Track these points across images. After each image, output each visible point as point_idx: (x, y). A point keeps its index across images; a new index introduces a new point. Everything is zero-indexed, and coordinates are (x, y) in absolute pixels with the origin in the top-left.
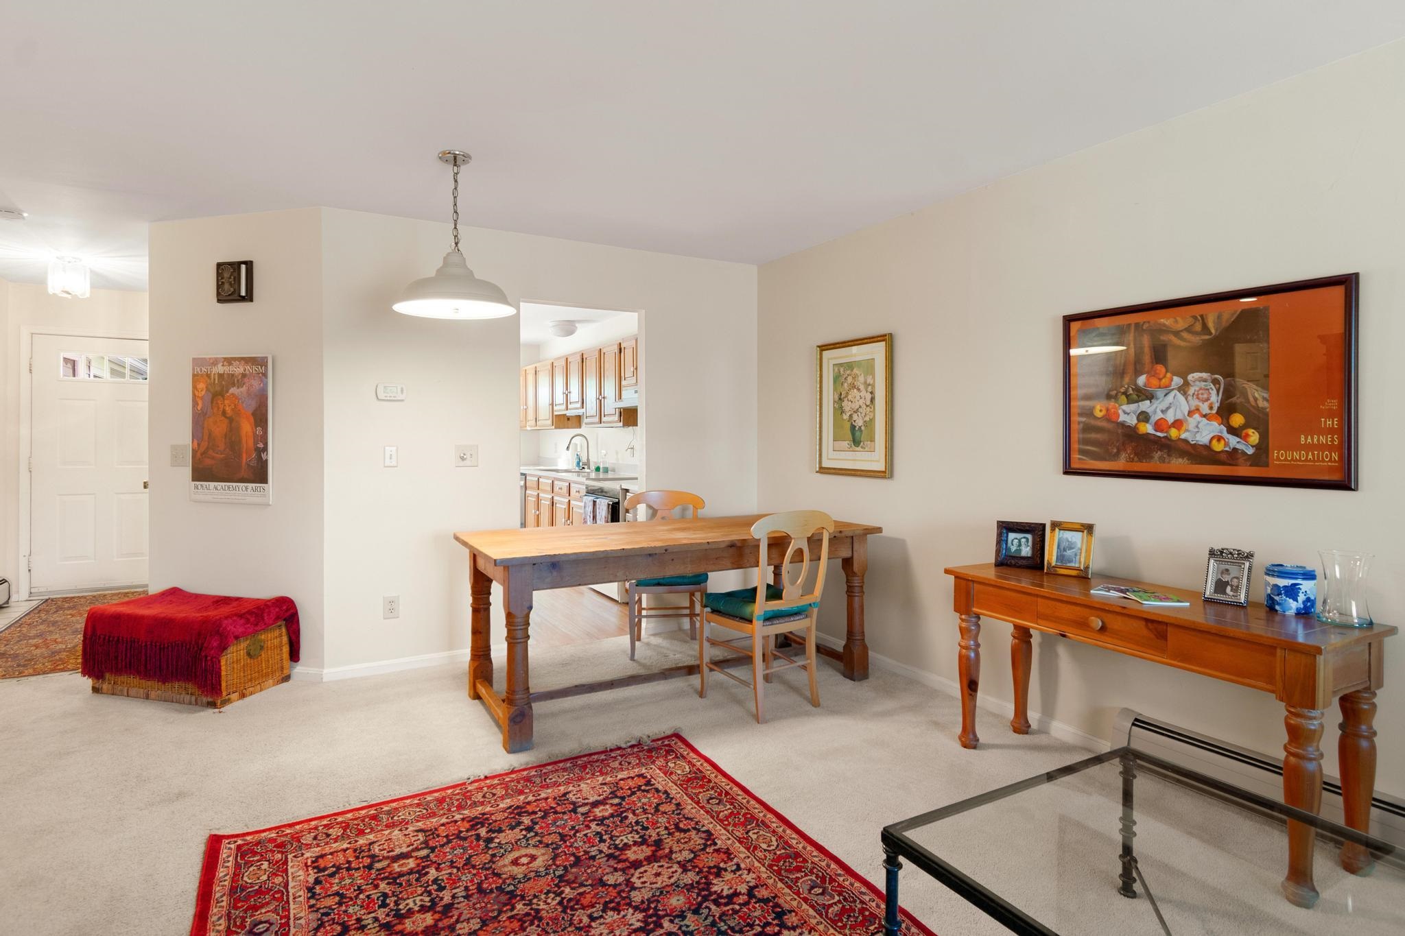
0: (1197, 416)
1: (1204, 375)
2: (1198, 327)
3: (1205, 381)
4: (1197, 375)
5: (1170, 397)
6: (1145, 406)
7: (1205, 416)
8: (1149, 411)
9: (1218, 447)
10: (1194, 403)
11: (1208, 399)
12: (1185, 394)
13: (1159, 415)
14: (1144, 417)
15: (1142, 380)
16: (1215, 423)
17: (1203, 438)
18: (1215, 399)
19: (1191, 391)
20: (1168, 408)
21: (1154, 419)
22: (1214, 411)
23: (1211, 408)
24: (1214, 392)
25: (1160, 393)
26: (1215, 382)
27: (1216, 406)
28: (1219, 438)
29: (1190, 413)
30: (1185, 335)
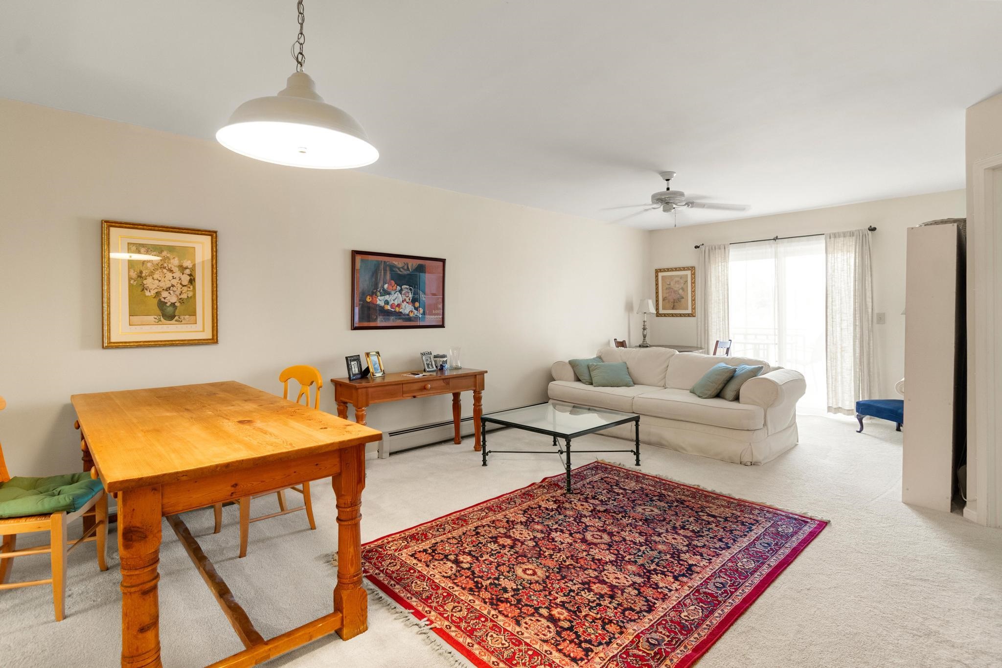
0: (405, 302)
1: (407, 287)
2: (406, 268)
3: (407, 289)
4: (405, 286)
5: (396, 295)
6: (387, 297)
7: (407, 303)
8: (388, 300)
9: (411, 315)
10: (404, 297)
11: (408, 296)
12: (401, 294)
13: (392, 302)
14: (387, 302)
15: (386, 286)
16: (410, 306)
17: (407, 312)
18: (411, 296)
19: (403, 292)
20: (396, 299)
21: (390, 303)
22: (410, 301)
23: (409, 300)
24: (410, 294)
25: (393, 292)
26: (411, 289)
27: (411, 299)
28: (412, 312)
29: (403, 301)
30: (401, 269)
